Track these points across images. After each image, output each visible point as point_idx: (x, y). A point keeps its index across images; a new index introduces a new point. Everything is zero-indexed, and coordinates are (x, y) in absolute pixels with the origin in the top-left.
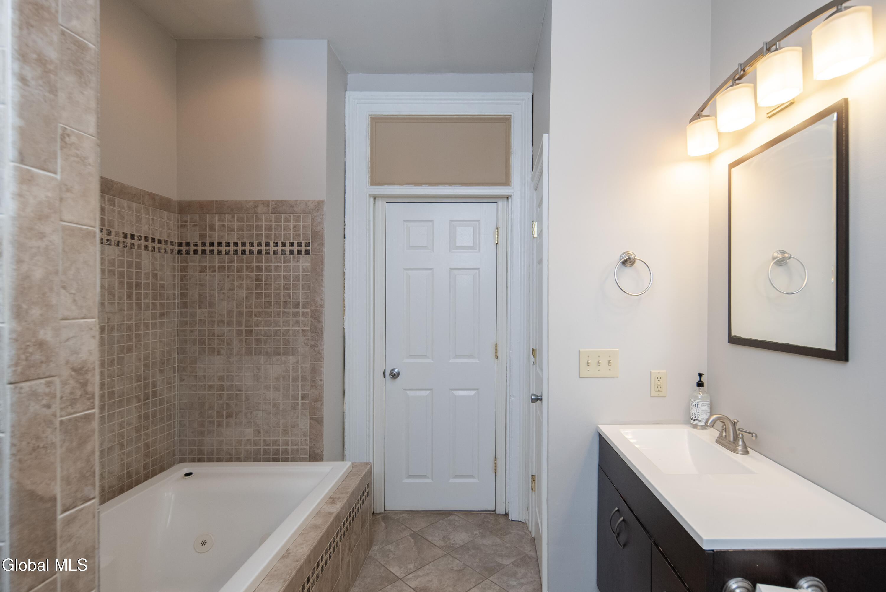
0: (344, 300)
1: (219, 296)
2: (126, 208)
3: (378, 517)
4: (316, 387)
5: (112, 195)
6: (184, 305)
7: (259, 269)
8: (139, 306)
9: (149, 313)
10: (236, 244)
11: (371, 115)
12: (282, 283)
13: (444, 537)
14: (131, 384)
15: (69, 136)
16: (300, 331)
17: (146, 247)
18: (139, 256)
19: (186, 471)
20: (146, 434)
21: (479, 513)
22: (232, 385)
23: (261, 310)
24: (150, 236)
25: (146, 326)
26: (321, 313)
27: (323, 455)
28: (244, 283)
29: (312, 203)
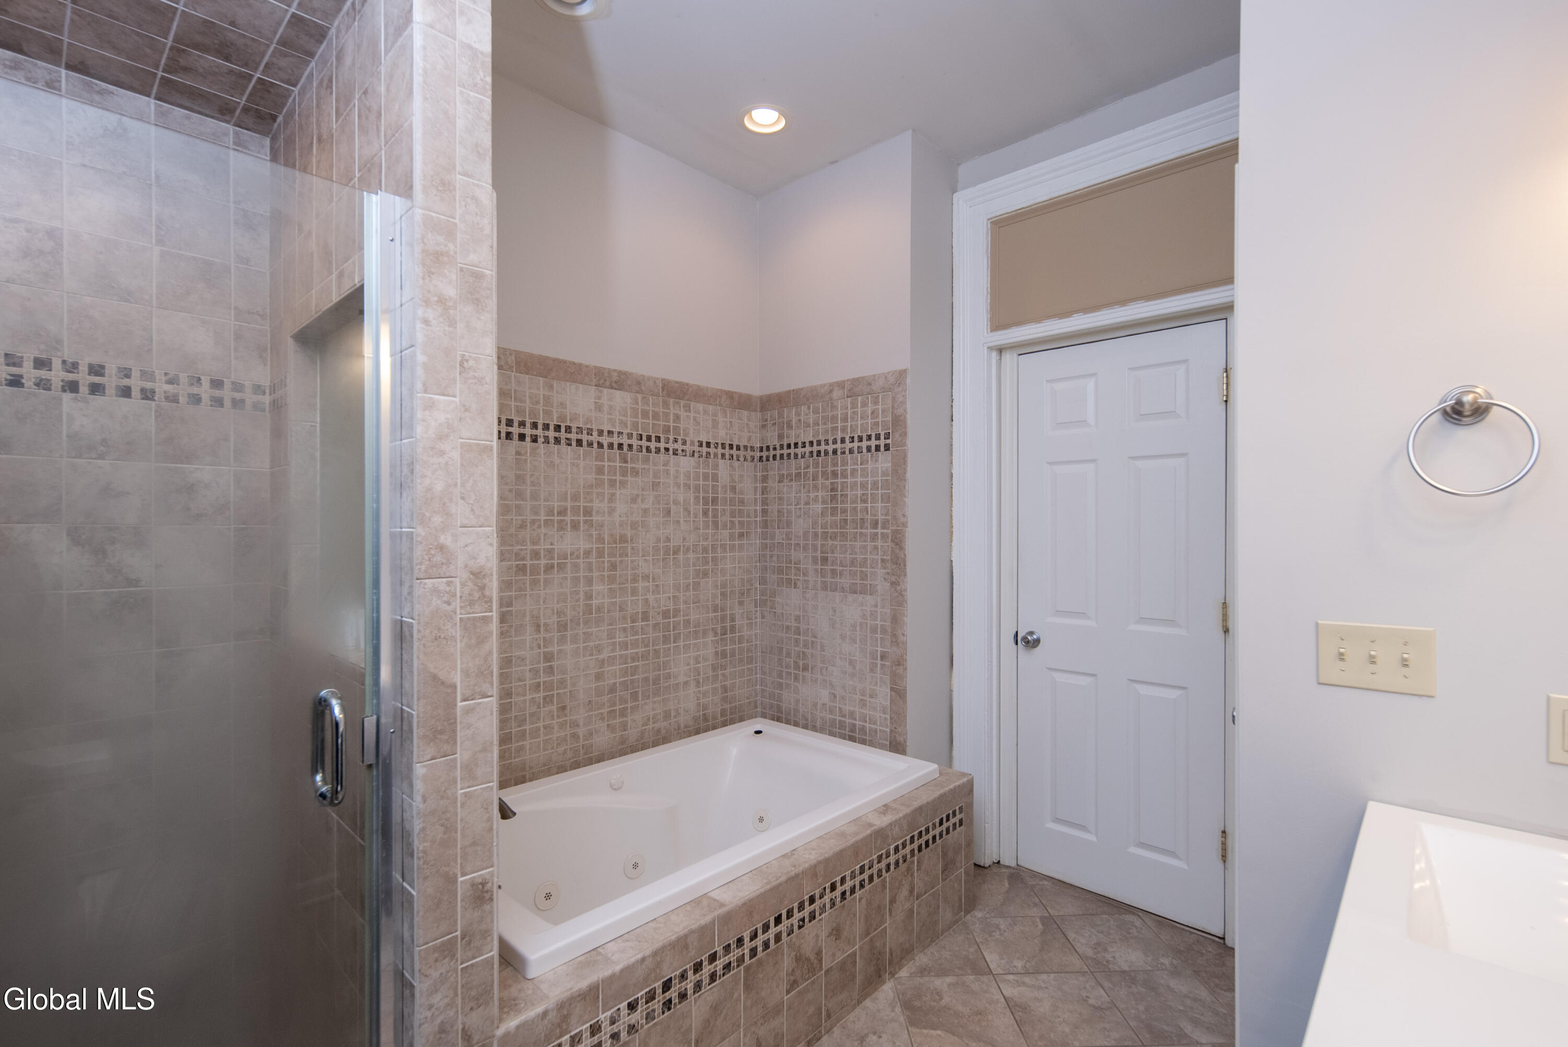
0: (951, 516)
1: (795, 512)
2: (702, 413)
3: (1004, 870)
4: (898, 645)
5: (687, 400)
6: (765, 524)
7: (835, 474)
8: (716, 524)
9: (726, 533)
10: (811, 443)
11: (991, 219)
12: (859, 493)
13: (1098, 944)
14: (707, 613)
15: (467, 361)
16: (879, 561)
17: (723, 455)
18: (716, 466)
19: (758, 728)
20: (723, 675)
21: (1188, 931)
22: (808, 629)
23: (836, 530)
24: (728, 442)
25: (723, 547)
26: (903, 536)
27: (907, 746)
28: (820, 494)
29: (892, 375)
